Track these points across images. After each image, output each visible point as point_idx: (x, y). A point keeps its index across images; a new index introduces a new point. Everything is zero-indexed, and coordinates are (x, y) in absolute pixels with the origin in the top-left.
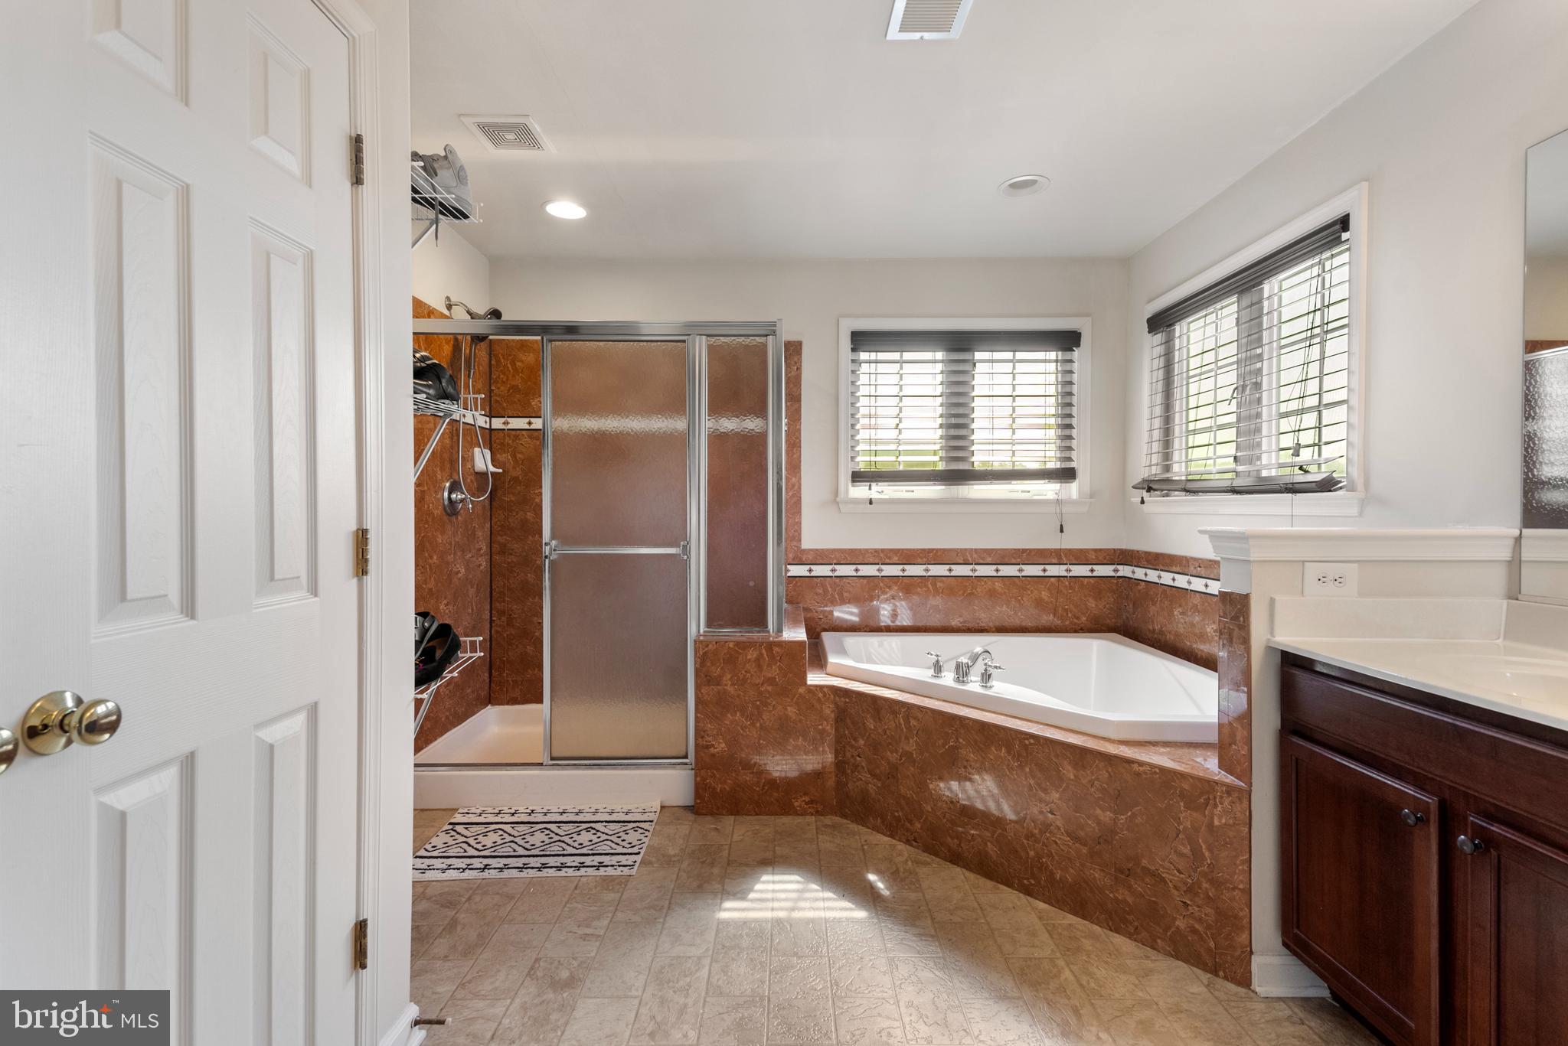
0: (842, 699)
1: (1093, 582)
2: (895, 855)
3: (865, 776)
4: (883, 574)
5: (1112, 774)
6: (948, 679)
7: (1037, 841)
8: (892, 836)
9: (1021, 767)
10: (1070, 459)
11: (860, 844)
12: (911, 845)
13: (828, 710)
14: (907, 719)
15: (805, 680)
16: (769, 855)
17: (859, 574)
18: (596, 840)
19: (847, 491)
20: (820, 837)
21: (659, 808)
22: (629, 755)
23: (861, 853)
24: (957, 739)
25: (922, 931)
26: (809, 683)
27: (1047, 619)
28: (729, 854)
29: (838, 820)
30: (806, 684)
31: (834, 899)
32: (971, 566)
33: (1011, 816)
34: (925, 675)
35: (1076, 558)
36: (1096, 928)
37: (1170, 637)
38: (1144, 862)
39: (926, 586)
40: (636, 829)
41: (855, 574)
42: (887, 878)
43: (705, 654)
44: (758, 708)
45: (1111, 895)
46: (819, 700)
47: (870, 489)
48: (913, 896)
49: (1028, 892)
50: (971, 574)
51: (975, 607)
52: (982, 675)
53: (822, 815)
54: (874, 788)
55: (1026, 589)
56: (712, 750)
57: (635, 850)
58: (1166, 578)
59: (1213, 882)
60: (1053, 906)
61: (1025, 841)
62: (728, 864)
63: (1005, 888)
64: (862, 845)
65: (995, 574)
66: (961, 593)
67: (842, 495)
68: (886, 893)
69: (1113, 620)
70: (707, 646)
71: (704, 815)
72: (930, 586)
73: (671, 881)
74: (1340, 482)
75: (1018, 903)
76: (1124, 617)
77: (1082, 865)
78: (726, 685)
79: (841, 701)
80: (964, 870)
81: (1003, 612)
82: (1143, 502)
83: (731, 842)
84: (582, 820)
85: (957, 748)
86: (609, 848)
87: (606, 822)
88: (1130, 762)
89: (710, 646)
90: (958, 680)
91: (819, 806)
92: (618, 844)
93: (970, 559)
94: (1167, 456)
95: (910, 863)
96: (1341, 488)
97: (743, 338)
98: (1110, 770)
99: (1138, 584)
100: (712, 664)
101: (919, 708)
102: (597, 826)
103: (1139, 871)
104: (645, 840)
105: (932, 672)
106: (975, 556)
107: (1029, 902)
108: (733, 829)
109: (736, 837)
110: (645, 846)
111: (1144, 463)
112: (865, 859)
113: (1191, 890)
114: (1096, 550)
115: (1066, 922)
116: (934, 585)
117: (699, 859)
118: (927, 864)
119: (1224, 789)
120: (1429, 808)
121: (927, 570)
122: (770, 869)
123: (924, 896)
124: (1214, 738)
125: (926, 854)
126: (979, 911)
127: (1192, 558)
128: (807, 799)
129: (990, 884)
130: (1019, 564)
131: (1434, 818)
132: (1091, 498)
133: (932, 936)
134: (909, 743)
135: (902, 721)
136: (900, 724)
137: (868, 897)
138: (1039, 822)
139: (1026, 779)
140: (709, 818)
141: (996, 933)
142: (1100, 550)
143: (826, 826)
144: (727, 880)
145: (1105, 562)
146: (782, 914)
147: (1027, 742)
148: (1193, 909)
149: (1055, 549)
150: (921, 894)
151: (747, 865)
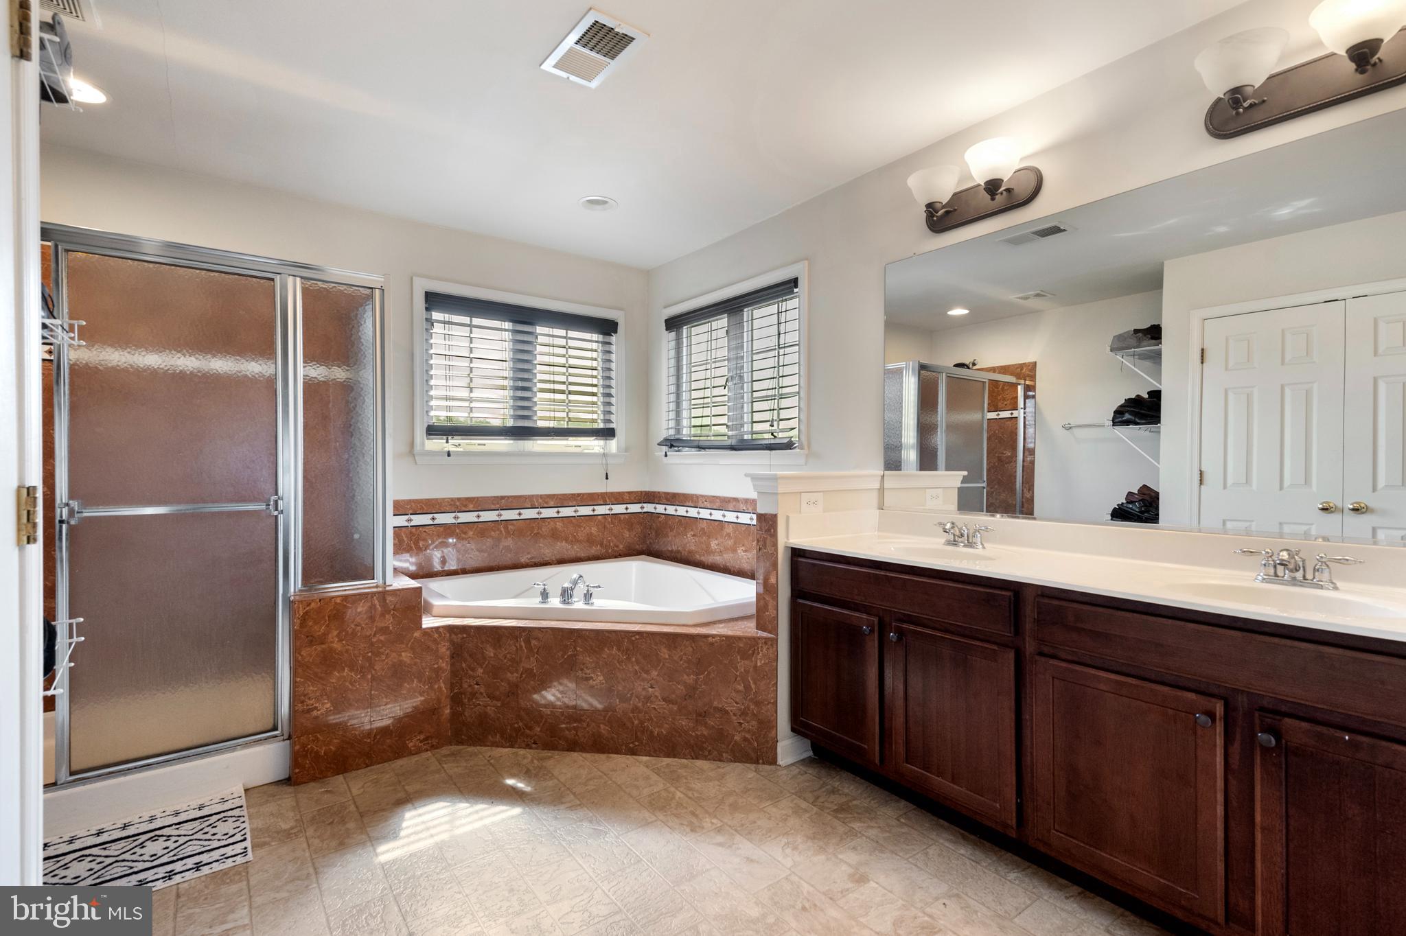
0: (459, 635)
1: (627, 517)
2: (520, 759)
3: (483, 700)
4: (459, 521)
5: (695, 648)
6: (555, 602)
7: (640, 712)
8: (512, 746)
9: (629, 659)
10: (610, 421)
11: (486, 761)
12: (531, 748)
13: (444, 649)
14: (528, 642)
15: (421, 624)
16: (401, 795)
17: (436, 522)
18: (173, 846)
19: (423, 444)
20: (445, 766)
21: (243, 792)
22: (196, 743)
23: (491, 767)
24: (576, 649)
25: (570, 805)
26: (424, 626)
27: (594, 550)
28: (357, 807)
29: (454, 748)
30: (421, 627)
31: (488, 808)
32: (537, 510)
33: (600, 706)
34: (534, 602)
35: (616, 499)
36: (684, 761)
37: (685, 554)
38: (715, 704)
39: (499, 529)
40: (224, 819)
41: (432, 523)
42: (523, 778)
43: (306, 613)
44: (369, 659)
45: (693, 734)
46: (435, 641)
47: (447, 442)
48: (550, 783)
49: (633, 752)
50: (537, 516)
51: (541, 545)
52: (585, 595)
53: (437, 748)
54: (493, 708)
55: (580, 527)
56: (315, 713)
57: (238, 837)
58: (681, 511)
59: (758, 704)
60: (653, 756)
61: (631, 715)
62: (362, 816)
63: (616, 755)
64: (488, 761)
65: (556, 515)
66: (528, 533)
67: (418, 448)
68: (528, 789)
69: (641, 546)
70: (309, 605)
71: (305, 783)
72: (502, 529)
73: (304, 851)
74: (795, 444)
75: (628, 762)
76: (648, 542)
77: (674, 719)
78: (332, 642)
79: (457, 638)
80: (581, 753)
81: (562, 548)
82: (666, 455)
83: (353, 797)
84: (136, 832)
85: (575, 656)
86: (199, 847)
87: (176, 824)
88: (706, 636)
89: (313, 605)
90: (564, 602)
91: (435, 741)
92: (209, 840)
93: (536, 504)
94: (678, 421)
95: (535, 761)
96: (795, 447)
97: (345, 287)
98: (693, 645)
99: (659, 517)
100: (316, 623)
101: (540, 629)
102: (166, 832)
103: (712, 711)
104: (243, 826)
105: (540, 599)
106: (540, 501)
107: (636, 759)
108: (348, 785)
109: (355, 791)
110: (247, 831)
111: (664, 427)
112: (496, 769)
113: (744, 713)
114: (629, 493)
115: (664, 763)
116: (506, 528)
117: (324, 822)
118: (550, 758)
119: (763, 641)
120: (874, 624)
121: (500, 515)
122: (410, 806)
123: (558, 780)
124: (753, 611)
125: (546, 751)
126: (605, 777)
127: (700, 495)
128: (422, 737)
129: (603, 756)
130: (575, 506)
131: (876, 628)
132: (626, 452)
133: (580, 805)
134: (530, 661)
135: (523, 644)
136: (521, 646)
137: (515, 796)
138: (642, 697)
139: (632, 666)
140: (312, 784)
141: (623, 786)
142: (632, 492)
143: (445, 756)
144: (368, 829)
145: (635, 501)
146: (445, 836)
147: (633, 638)
148: (745, 725)
149: (601, 493)
150: (556, 780)
151: (383, 810)
